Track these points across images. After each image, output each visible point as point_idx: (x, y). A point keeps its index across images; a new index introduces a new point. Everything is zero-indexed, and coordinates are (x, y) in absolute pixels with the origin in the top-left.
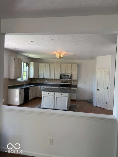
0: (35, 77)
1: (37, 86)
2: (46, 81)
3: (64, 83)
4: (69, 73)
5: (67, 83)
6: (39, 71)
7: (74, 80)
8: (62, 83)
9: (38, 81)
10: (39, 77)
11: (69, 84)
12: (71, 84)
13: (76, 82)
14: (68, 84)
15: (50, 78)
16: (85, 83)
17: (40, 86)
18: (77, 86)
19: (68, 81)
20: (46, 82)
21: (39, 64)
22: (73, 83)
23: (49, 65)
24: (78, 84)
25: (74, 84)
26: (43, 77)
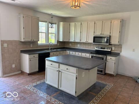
0: (65, 40)
1: (66, 50)
2: (79, 45)
3: (100, 49)
4: (106, 33)
5: (104, 48)
6: (69, 32)
7: (115, 45)
8: (97, 49)
9: (70, 45)
10: (69, 40)
11: (107, 50)
12: (110, 50)
13: (118, 48)
14: (105, 50)
15: (81, 42)
16: (133, 50)
17: (69, 52)
18: (119, 53)
19: (106, 46)
20: (79, 47)
21: (70, 25)
22: (113, 48)
23: (81, 24)
24: (121, 51)
25: (114, 50)
26: (74, 41)
